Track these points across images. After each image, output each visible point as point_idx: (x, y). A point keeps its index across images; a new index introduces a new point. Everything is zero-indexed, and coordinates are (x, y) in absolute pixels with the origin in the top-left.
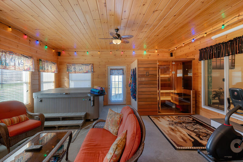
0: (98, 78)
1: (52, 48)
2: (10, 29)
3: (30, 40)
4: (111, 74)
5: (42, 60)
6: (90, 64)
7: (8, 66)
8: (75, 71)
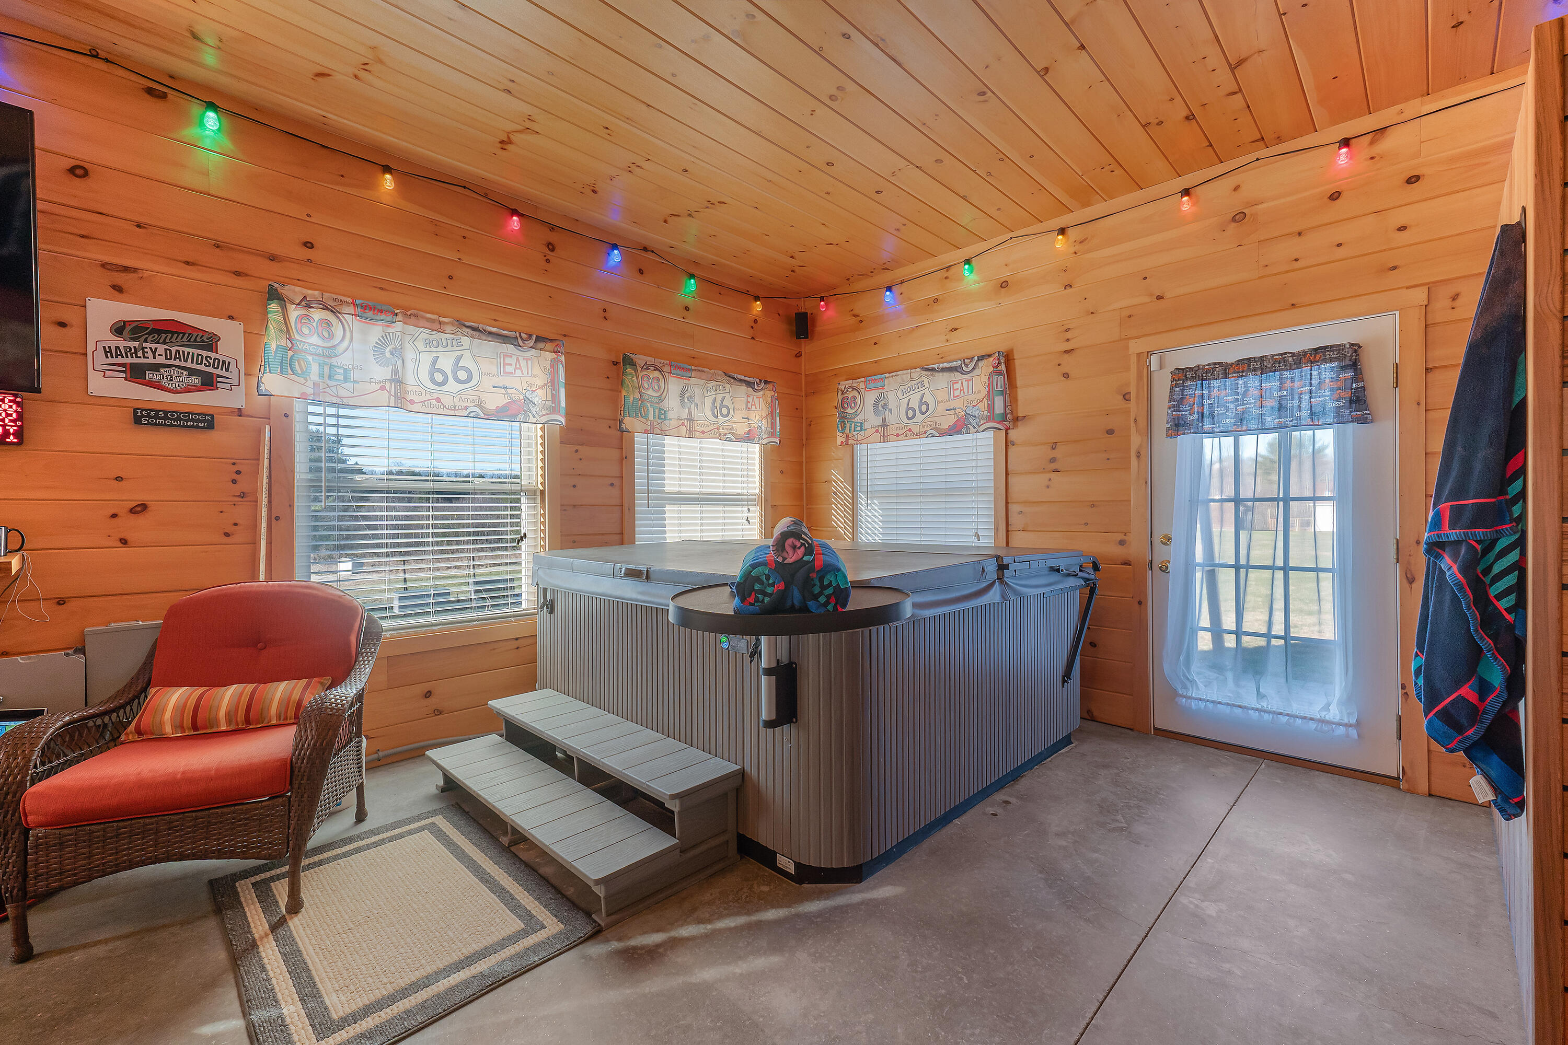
0: (1053, 467)
1: (747, 293)
2: (388, 182)
3: (551, 247)
4: (1178, 426)
5: (640, 360)
6: (981, 358)
7: (349, 385)
8: (884, 425)
